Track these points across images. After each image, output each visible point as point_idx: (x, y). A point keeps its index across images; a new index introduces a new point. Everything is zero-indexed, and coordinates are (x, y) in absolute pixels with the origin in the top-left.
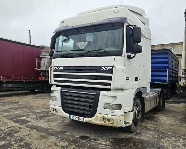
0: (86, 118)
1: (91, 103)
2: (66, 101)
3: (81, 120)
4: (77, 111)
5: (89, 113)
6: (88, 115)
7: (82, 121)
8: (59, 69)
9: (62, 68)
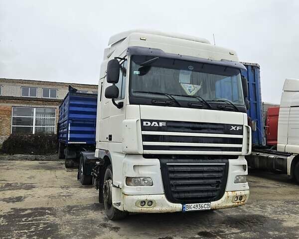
0: (212, 203)
5: (215, 194)
6: (215, 197)
7: (206, 209)
8: (157, 125)
9: (164, 124)
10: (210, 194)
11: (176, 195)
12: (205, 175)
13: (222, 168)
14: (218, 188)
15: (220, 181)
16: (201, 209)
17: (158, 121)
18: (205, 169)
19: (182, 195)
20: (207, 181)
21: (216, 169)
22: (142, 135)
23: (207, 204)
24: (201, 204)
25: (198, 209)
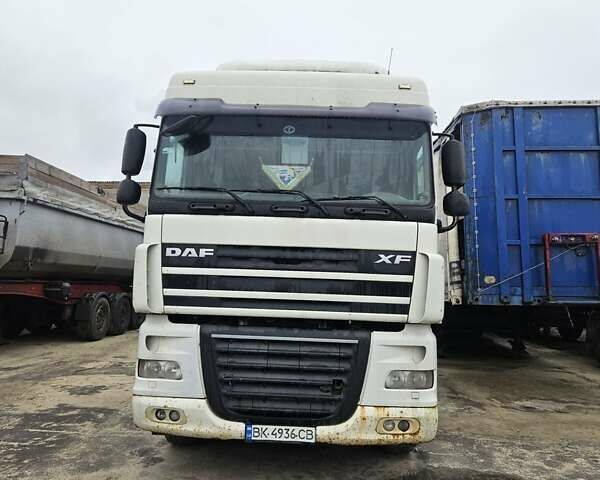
0: (320, 429)
1: (338, 372)
2: (228, 374)
3: (297, 439)
4: (278, 406)
5: (332, 409)
6: (329, 415)
7: (305, 440)
8: (194, 254)
9: (210, 252)
10: (317, 408)
11: (232, 404)
12: (305, 364)
13: (349, 352)
14: (337, 397)
15: (344, 380)
16: (290, 439)
17: (197, 247)
18: (304, 350)
19: (247, 405)
20: (309, 379)
21: (334, 351)
22: (163, 275)
23: (305, 429)
24: (291, 428)
25: (283, 439)
